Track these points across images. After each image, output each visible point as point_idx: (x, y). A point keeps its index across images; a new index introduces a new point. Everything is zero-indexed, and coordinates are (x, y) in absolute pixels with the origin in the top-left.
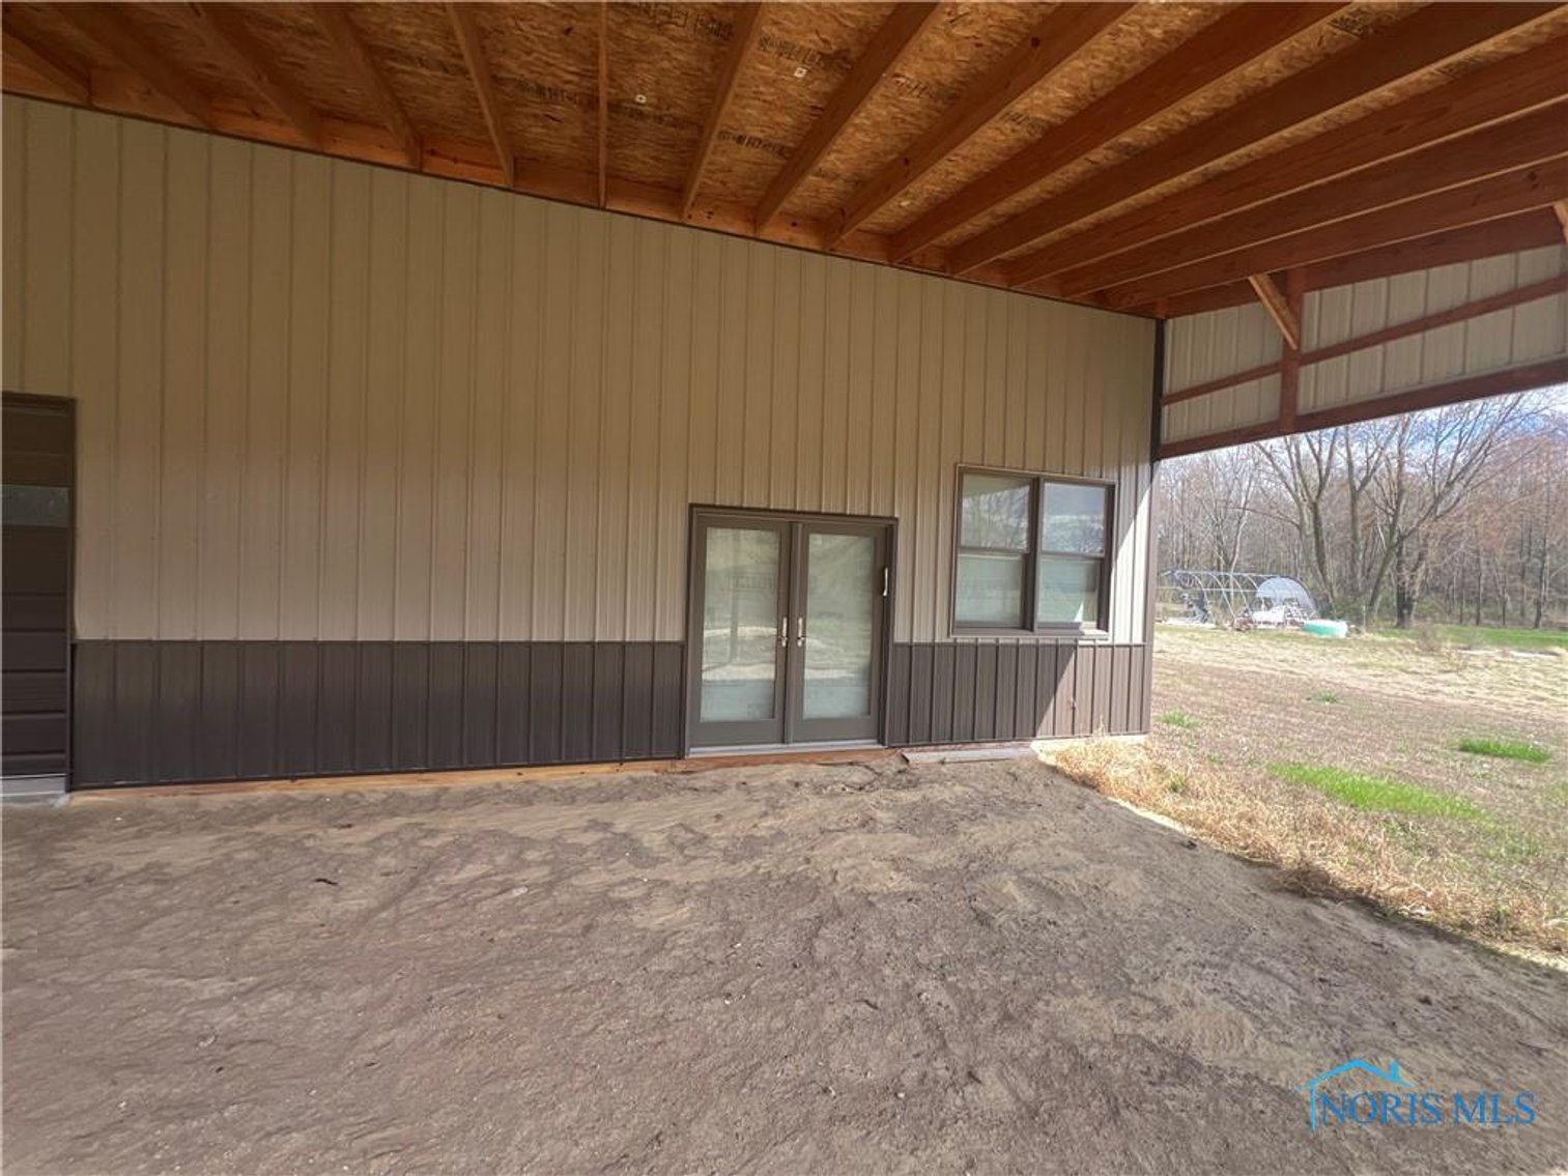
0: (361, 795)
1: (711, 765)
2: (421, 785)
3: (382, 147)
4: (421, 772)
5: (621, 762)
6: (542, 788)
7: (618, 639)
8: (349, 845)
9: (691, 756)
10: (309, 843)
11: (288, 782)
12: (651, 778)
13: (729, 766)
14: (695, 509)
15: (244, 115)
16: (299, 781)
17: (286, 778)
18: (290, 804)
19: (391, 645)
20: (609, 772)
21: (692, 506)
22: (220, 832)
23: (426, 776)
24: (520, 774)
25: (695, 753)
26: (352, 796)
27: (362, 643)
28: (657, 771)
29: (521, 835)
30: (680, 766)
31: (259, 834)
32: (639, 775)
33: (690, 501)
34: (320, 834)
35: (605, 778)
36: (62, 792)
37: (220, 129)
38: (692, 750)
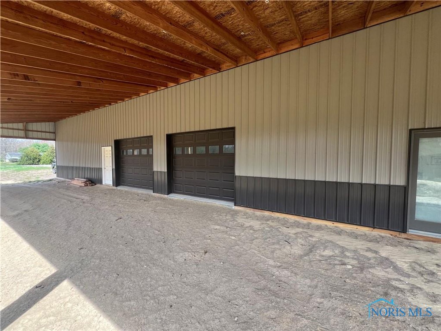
0: (288, 219)
1: (421, 239)
2: (303, 220)
3: (292, 45)
4: (303, 216)
5: (374, 228)
6: (342, 230)
7: (373, 182)
8: (289, 233)
9: (410, 233)
10: (280, 230)
11: (271, 212)
12: (389, 237)
13: (433, 241)
14: (413, 132)
15: (262, 53)
16: (274, 213)
17: (271, 211)
18: (272, 218)
19: (295, 180)
20: (368, 230)
21: (411, 130)
22: (261, 221)
23: (304, 218)
24: (333, 224)
25: (411, 232)
26: (286, 219)
27: (288, 179)
28: (391, 235)
29: (341, 245)
30: (403, 235)
31: (268, 224)
32: (383, 234)
33: (410, 128)
34: (282, 228)
35: (367, 232)
36: (234, 205)
37: (258, 59)
38: (410, 230)
